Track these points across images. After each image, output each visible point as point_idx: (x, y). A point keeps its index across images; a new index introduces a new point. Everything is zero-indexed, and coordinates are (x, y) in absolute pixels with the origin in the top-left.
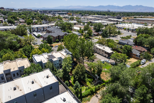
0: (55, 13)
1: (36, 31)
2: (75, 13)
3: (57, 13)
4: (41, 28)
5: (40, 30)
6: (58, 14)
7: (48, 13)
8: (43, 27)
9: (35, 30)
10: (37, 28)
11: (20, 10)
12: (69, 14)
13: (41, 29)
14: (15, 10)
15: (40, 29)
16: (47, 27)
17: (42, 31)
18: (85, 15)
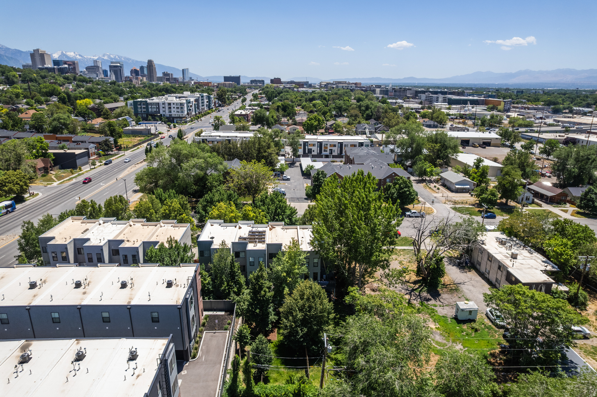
0: (435, 99)
1: (315, 153)
2: (528, 101)
3: (440, 99)
4: (335, 146)
5: (328, 153)
6: (444, 101)
7: (408, 98)
8: (341, 144)
9: (310, 151)
10: (320, 144)
11: (325, 85)
12: (491, 106)
13: (331, 150)
14: (310, 86)
15: (329, 148)
16: (355, 146)
17: (334, 157)
18: (571, 112)
